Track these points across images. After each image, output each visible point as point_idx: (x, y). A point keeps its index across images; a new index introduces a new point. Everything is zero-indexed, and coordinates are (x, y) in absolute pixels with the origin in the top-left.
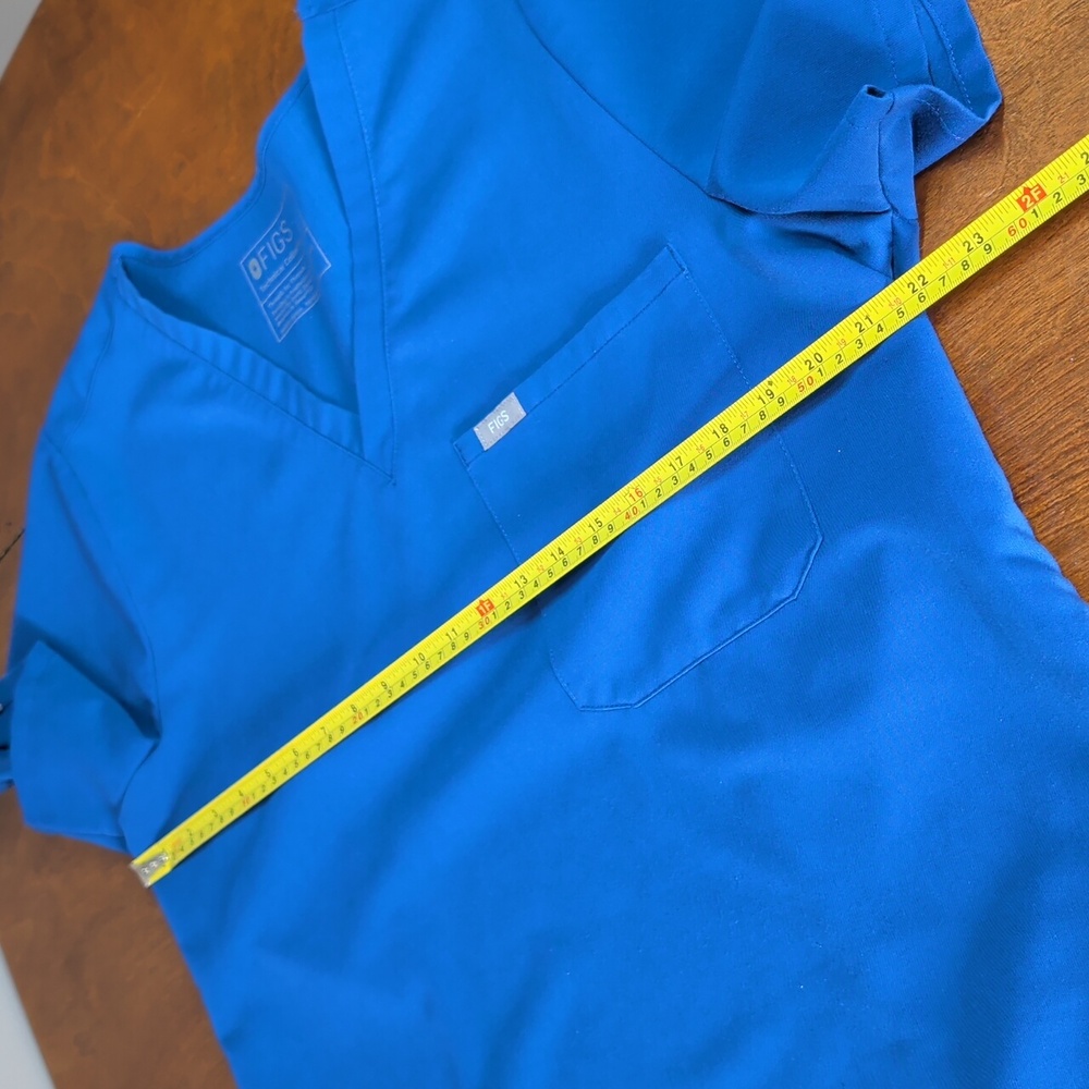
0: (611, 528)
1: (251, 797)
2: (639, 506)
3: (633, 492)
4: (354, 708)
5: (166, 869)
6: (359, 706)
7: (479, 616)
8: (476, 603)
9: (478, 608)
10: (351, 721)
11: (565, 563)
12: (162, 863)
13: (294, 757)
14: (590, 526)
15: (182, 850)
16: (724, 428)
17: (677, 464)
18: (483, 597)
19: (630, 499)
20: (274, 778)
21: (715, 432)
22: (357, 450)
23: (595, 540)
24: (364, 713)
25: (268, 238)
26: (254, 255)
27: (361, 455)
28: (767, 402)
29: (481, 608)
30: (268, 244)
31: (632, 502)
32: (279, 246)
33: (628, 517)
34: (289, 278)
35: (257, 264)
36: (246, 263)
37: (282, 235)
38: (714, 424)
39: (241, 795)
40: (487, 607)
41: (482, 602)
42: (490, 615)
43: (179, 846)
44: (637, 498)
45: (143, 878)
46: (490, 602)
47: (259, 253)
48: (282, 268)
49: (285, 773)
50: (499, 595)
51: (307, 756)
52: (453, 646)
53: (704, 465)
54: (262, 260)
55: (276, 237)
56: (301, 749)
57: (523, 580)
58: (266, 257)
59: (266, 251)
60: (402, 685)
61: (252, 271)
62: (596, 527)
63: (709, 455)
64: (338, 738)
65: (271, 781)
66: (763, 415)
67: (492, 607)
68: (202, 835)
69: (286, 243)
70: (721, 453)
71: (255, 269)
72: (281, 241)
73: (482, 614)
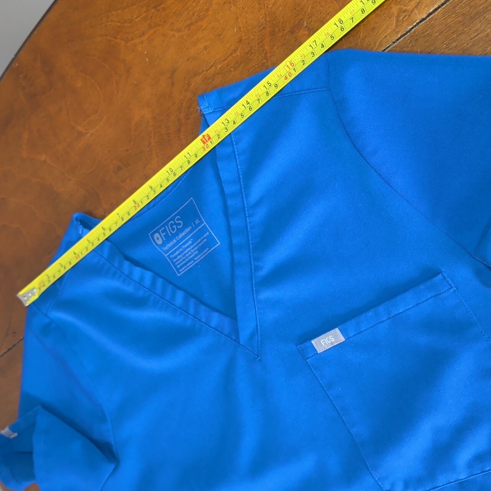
0: (276, 86)
1: (80, 254)
2: (292, 72)
3: (288, 64)
4: (134, 202)
5: (36, 297)
6: (137, 200)
7: (202, 144)
8: (200, 137)
9: (201, 140)
10: (134, 209)
11: (250, 109)
12: (33, 294)
13: (103, 231)
14: (264, 86)
15: (44, 286)
16: (341, 21)
17: (314, 45)
18: (205, 133)
19: (287, 69)
20: (92, 243)
21: (335, 24)
22: (234, 338)
23: (267, 94)
24: (140, 203)
25: (167, 223)
26: (157, 231)
27: (237, 340)
28: (365, 3)
29: (204, 139)
30: (166, 226)
31: (288, 69)
32: (173, 229)
33: (286, 78)
34: (182, 245)
35: (159, 237)
36: (152, 235)
37: (175, 224)
38: (335, 19)
39: (75, 254)
40: (207, 138)
41: (204, 136)
42: (209, 143)
43: (42, 283)
44: (291, 67)
45: (24, 302)
46: (208, 136)
47: (160, 231)
48: (175, 241)
49: (99, 240)
50: (214, 131)
51: (110, 230)
52: (189, 162)
53: (329, 44)
54: (162, 235)
55: (172, 223)
56: (106, 227)
57: (227, 121)
58: (164, 233)
59: (165, 230)
60: (161, 187)
61: (157, 241)
62: (267, 86)
63: (332, 37)
64: (127, 218)
65: (91, 245)
66: (363, 11)
67: (209, 138)
68: (54, 277)
69: (177, 228)
70: (339, 35)
71: (158, 239)
72: (174, 226)
73: (204, 143)
